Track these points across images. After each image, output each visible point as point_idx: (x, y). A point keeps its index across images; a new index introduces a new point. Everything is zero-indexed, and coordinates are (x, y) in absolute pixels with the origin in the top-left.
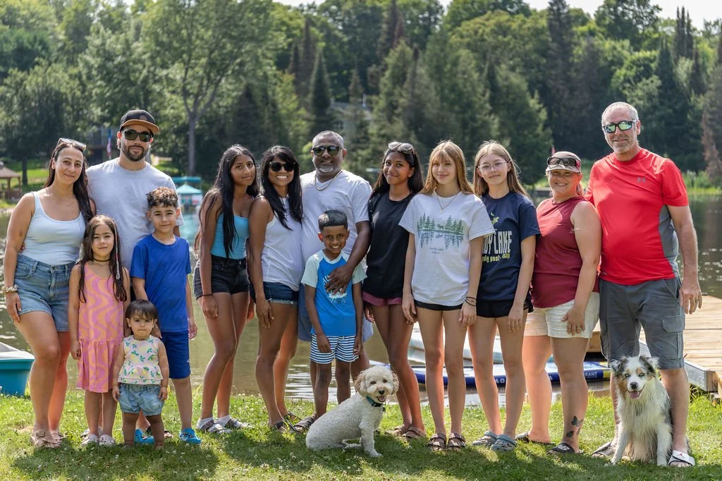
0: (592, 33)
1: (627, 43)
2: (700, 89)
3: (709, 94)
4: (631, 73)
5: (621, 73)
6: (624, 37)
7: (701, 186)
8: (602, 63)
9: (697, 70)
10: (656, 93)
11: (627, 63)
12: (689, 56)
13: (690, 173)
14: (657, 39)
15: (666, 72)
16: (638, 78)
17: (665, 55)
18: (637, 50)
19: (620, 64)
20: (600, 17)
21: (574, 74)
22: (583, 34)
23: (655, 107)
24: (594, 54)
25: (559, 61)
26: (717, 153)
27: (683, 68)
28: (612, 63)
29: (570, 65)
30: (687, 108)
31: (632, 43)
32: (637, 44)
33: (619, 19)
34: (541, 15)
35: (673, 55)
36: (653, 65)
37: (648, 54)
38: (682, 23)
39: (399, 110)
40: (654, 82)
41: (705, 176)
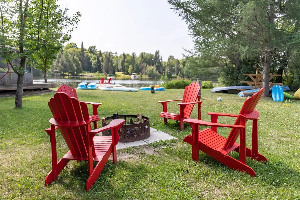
0: (87, 52)
1: (92, 54)
2: (103, 62)
3: (104, 62)
4: (93, 59)
5: (91, 58)
6: (92, 53)
7: (103, 75)
8: (89, 57)
9: (102, 59)
10: (97, 62)
11: (92, 57)
12: (101, 57)
13: (101, 73)
14: (97, 54)
15: (98, 59)
16: (94, 59)
17: (98, 56)
18: (94, 55)
19: (91, 57)
20: (88, 50)
21: (84, 58)
22: (86, 52)
23: (96, 64)
24: (88, 55)
25: (83, 56)
26: (105, 71)
27: (100, 58)
28: (90, 57)
29: (84, 57)
30: (101, 64)
31: (93, 54)
32: (94, 54)
33: (91, 50)
34: (80, 49)
35: (99, 57)
36: (96, 58)
37: (95, 56)
38: (100, 52)
39: (60, 62)
40: (96, 60)
41: (103, 74)
